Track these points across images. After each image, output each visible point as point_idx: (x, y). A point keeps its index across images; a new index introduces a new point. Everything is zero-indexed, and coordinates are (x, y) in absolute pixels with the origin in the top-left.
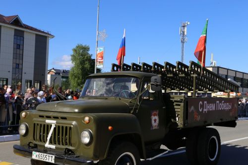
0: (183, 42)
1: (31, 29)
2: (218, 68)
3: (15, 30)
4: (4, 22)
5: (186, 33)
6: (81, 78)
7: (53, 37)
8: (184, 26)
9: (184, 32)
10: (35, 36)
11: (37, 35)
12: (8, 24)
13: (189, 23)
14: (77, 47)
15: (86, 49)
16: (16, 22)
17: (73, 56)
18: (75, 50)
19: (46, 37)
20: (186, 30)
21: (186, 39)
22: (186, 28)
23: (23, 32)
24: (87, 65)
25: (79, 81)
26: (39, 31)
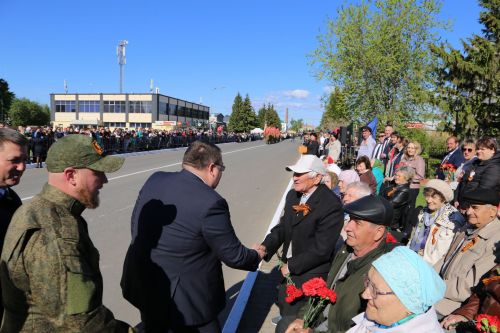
0: (121, 64)
2: (158, 95)
5: (124, 54)
8: (122, 46)
9: (121, 52)
13: (127, 42)
20: (124, 50)
21: (125, 61)
22: (124, 48)
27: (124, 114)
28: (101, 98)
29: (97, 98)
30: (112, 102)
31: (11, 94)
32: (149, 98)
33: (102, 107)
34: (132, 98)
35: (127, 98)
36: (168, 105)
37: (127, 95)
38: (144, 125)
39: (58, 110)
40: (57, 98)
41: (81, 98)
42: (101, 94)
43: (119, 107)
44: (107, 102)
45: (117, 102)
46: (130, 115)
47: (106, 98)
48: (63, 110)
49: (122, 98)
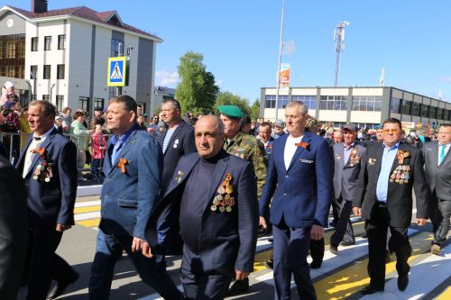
0: (338, 51)
1: (134, 30)
2: (392, 88)
3: (114, 31)
4: (99, 21)
5: (343, 38)
6: (191, 99)
7: (161, 41)
8: (341, 28)
9: (340, 36)
10: (138, 40)
11: (140, 38)
12: (104, 23)
13: (348, 24)
14: (186, 55)
15: (198, 58)
16: (114, 20)
17: (181, 67)
18: (183, 60)
19: (152, 41)
20: (343, 33)
21: (343, 47)
22: (343, 31)
23: (123, 34)
24: (200, 81)
25: (189, 103)
26: (144, 33)
27: (345, 113)
28: (319, 92)
29: (313, 92)
30: (331, 97)
31: (216, 88)
32: (379, 92)
33: (318, 103)
34: (356, 92)
35: (350, 92)
36: (401, 101)
37: (351, 88)
38: (369, 125)
39: (269, 107)
40: (268, 92)
41: (295, 92)
42: (319, 88)
43: (339, 103)
44: (324, 97)
45: (338, 98)
46: (353, 113)
47: (324, 92)
48: (273, 107)
49: (345, 93)
